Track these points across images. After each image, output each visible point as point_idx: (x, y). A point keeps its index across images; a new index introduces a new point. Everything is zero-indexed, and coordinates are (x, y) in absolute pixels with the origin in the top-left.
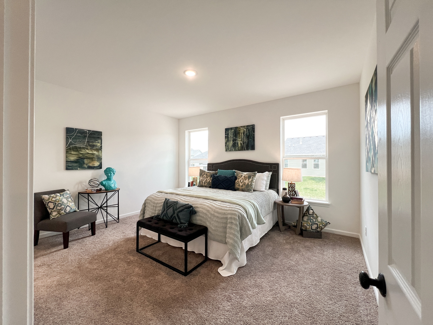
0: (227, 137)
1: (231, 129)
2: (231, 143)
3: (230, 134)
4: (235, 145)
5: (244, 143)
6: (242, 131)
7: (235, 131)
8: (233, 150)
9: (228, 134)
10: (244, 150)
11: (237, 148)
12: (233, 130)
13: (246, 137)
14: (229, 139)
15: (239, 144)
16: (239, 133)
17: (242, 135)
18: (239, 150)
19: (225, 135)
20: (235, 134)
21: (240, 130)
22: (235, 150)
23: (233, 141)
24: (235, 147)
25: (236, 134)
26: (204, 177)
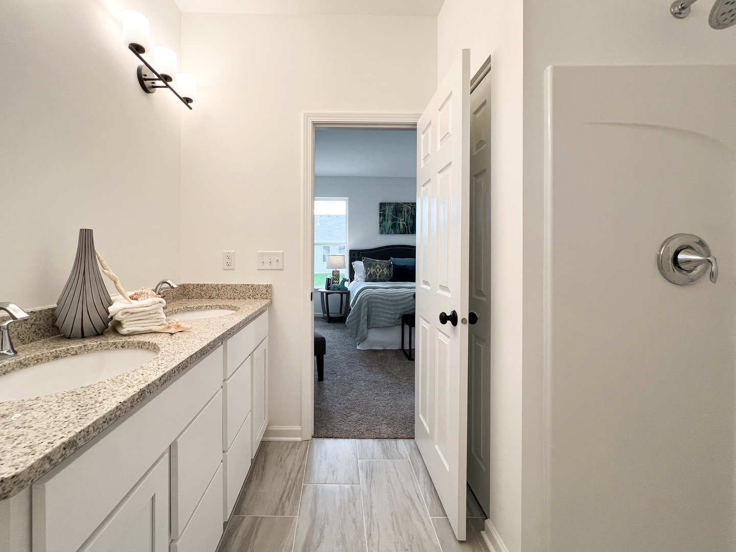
0: (382, 215)
1: (390, 204)
2: (390, 223)
3: (387, 211)
4: (396, 227)
5: (407, 225)
6: (405, 210)
7: (395, 208)
8: (392, 232)
9: (384, 211)
10: (408, 233)
11: (398, 230)
12: (392, 207)
13: (411, 217)
14: (386, 218)
15: (401, 225)
16: (401, 211)
17: (406, 214)
18: (401, 233)
19: (380, 211)
20: (394, 212)
21: (402, 208)
22: (395, 233)
23: (392, 220)
24: (395, 229)
25: (396, 212)
26: (378, 268)
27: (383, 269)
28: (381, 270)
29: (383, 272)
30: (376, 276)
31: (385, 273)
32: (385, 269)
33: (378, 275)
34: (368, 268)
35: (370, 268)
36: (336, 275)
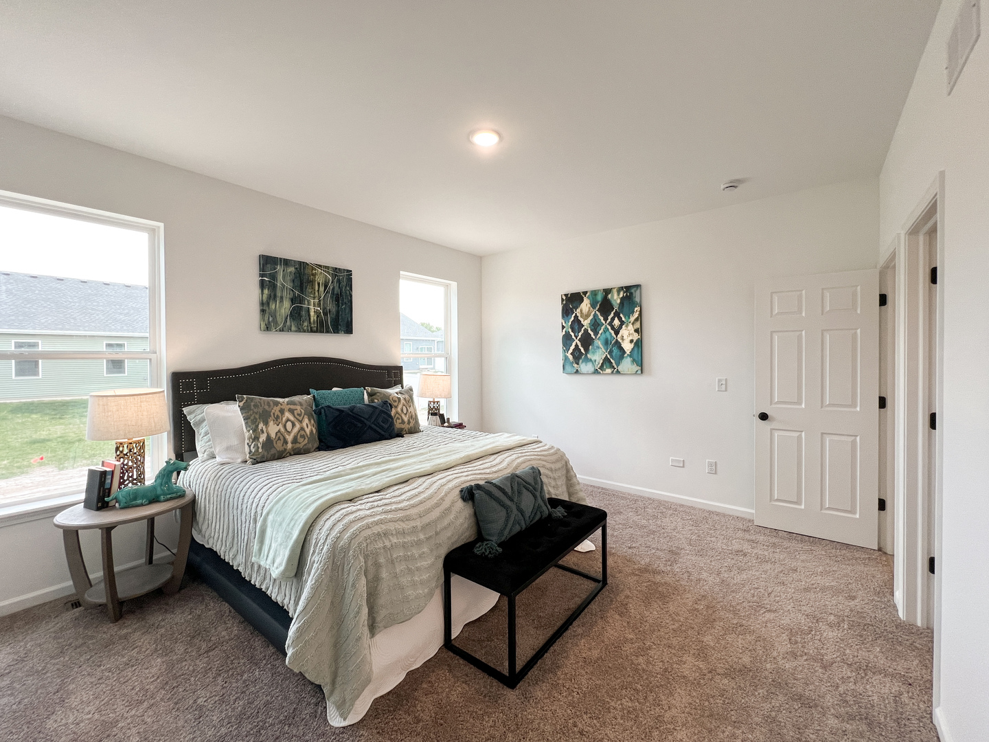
0: (268, 283)
1: (286, 262)
2: (285, 307)
3: (280, 277)
4: (300, 316)
5: (325, 314)
6: (320, 279)
7: (300, 274)
8: (293, 328)
9: (273, 277)
10: (328, 332)
11: (306, 324)
12: (292, 269)
13: (332, 297)
14: (279, 294)
15: (312, 313)
16: (312, 282)
17: (322, 289)
18: (312, 331)
19: (261, 275)
20: (297, 283)
21: (314, 275)
22: (300, 330)
23: (293, 301)
24: (298, 320)
25: (302, 284)
26: (288, 420)
27: (301, 422)
28: (298, 426)
29: (302, 429)
30: (286, 442)
31: (308, 431)
32: (306, 421)
33: (290, 438)
34: (261, 426)
35: (266, 424)
36: (133, 453)
